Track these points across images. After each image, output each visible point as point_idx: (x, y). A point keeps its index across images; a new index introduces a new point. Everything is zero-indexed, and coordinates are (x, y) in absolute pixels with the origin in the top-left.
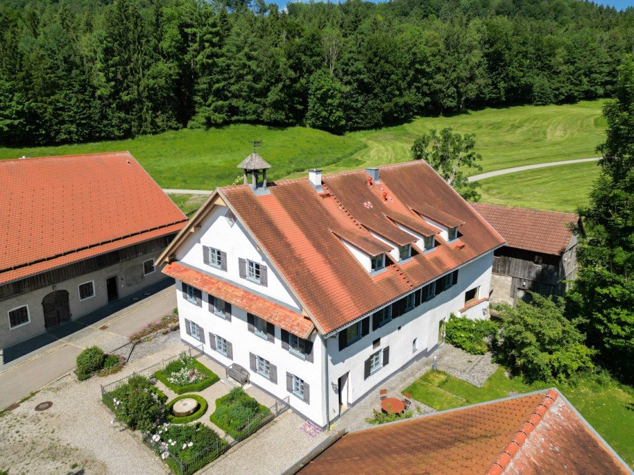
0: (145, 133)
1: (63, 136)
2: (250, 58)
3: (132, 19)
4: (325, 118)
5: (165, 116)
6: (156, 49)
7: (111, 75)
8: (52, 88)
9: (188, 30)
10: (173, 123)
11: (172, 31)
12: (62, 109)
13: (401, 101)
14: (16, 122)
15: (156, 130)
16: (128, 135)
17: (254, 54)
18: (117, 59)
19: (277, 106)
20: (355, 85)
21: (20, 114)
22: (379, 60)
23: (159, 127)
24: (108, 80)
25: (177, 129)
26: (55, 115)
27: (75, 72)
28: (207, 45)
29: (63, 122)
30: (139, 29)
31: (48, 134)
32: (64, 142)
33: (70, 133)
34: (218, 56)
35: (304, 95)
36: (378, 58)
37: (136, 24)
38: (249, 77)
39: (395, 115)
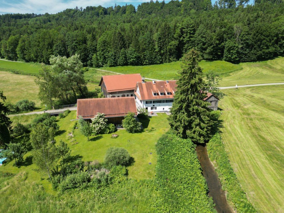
0: (166, 62)
1: (144, 63)
2: (202, 37)
3: (168, 28)
4: (229, 57)
5: (172, 57)
6: (173, 36)
7: (159, 45)
8: (144, 50)
9: (184, 30)
10: (175, 59)
11: (178, 31)
12: (145, 56)
13: (267, 51)
14: (134, 59)
15: (170, 61)
16: (161, 63)
17: (204, 36)
18: (162, 40)
19: (210, 53)
20: (245, 45)
21: (135, 57)
22: (258, 35)
23: (170, 60)
24: (158, 47)
25: (176, 61)
26: (144, 57)
27: (150, 45)
28: (188, 34)
29: (146, 59)
30: (169, 31)
31: (141, 63)
32: (145, 65)
33: (146, 62)
34: (192, 37)
35: (222, 50)
36: (258, 34)
37: (168, 30)
38: (202, 44)
39: (263, 57)
